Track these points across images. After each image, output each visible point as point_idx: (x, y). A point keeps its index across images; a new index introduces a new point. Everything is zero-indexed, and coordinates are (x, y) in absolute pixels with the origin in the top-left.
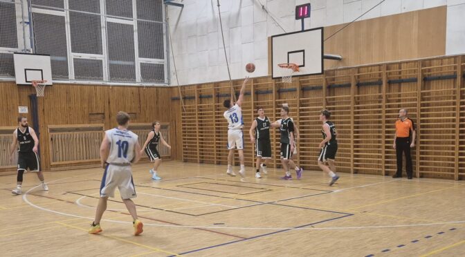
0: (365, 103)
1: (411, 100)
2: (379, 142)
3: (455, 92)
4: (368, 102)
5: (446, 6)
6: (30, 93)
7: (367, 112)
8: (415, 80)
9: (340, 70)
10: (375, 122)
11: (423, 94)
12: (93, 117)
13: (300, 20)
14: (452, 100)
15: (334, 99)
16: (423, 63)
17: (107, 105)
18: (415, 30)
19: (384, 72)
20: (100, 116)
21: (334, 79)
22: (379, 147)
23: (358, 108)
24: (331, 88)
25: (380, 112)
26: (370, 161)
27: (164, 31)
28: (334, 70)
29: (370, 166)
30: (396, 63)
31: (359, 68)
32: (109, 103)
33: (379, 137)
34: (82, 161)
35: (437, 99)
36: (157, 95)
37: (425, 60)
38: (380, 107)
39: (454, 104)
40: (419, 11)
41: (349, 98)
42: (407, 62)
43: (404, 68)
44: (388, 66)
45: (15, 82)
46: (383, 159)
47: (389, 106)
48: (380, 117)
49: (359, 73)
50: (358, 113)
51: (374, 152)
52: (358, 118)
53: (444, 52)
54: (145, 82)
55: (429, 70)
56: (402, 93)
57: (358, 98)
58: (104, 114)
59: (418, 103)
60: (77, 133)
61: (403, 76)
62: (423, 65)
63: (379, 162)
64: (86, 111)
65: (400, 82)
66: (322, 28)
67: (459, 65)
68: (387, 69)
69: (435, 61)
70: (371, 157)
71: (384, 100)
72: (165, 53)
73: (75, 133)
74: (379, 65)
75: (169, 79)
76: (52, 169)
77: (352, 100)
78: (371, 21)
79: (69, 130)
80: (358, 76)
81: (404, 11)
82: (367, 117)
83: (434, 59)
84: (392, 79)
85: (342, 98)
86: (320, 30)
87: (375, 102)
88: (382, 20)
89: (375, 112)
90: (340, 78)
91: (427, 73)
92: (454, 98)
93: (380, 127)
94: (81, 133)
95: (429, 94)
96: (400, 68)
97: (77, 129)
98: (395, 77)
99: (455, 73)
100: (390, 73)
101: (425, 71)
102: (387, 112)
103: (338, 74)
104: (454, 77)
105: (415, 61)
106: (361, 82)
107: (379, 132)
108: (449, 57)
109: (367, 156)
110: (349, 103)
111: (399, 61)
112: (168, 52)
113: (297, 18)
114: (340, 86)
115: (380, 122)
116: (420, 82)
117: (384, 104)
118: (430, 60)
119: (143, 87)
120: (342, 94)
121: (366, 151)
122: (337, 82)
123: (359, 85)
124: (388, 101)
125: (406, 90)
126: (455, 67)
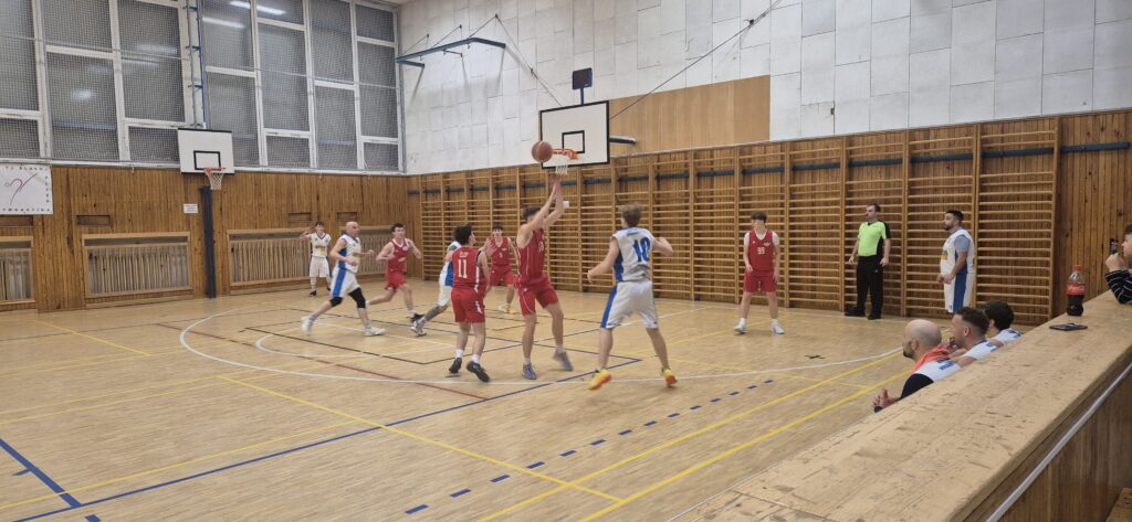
0: (667, 202)
1: (727, 199)
2: (687, 255)
3: (782, 190)
4: (672, 201)
5: (768, 77)
6: (201, 185)
7: (670, 215)
8: (731, 173)
9: (634, 157)
10: (680, 228)
11: (742, 192)
12: (293, 218)
13: (578, 91)
14: (779, 201)
15: (627, 197)
16: (742, 150)
17: (314, 201)
18: (730, 107)
19: (691, 161)
20: (305, 217)
21: (626, 170)
22: (687, 262)
23: (659, 209)
24: (623, 181)
25: (687, 214)
26: (674, 281)
27: (398, 100)
28: (626, 158)
29: (675, 288)
30: (707, 150)
31: (658, 155)
32: (318, 198)
33: (687, 248)
34: (277, 280)
35: (760, 198)
36: (388, 187)
37: (743, 146)
38: (687, 208)
39: (782, 205)
40: (735, 82)
41: (646, 196)
42: (721, 149)
43: (717, 156)
44: (697, 153)
45: (178, 169)
46: (692, 279)
47: (699, 207)
48: (687, 221)
49: (658, 161)
50: (659, 215)
51: (681, 268)
52: (659, 222)
53: (768, 136)
54: (370, 169)
55: (750, 160)
56: (714, 190)
57: (659, 195)
58: (310, 214)
59: (736, 203)
60: (271, 241)
61: (716, 167)
62: (742, 153)
63: (687, 282)
64: (284, 209)
65: (712, 174)
66: (607, 102)
67: (787, 153)
68: (695, 158)
69: (756, 148)
70: (677, 275)
71: (691, 198)
72: (399, 129)
73: (267, 240)
74: (685, 152)
75: (405, 166)
76: (232, 292)
77: (650, 198)
78: (673, 93)
79: (259, 237)
80: (658, 167)
81: (715, 81)
82: (670, 222)
83: (755, 145)
84: (702, 171)
85: (638, 196)
86: (605, 105)
87: (680, 201)
88: (688, 92)
89: (680, 215)
90: (635, 168)
91: (747, 164)
92: (782, 197)
93: (687, 235)
94: (276, 240)
95: (749, 191)
96: (712, 156)
97: (271, 236)
98: (705, 168)
99: (782, 164)
100: (699, 163)
101: (744, 161)
102: (695, 214)
103: (633, 163)
104: (781, 170)
105: (732, 148)
106: (662, 174)
107: (687, 241)
108: (775, 144)
109: (670, 274)
110: (647, 202)
111: (711, 147)
112: (403, 128)
113: (574, 88)
114: (634, 179)
115: (687, 228)
116: (737, 177)
117: (691, 203)
118: (751, 146)
119: (367, 176)
120: (638, 190)
121: (670, 268)
122: (630, 174)
123: (659, 178)
124: (698, 200)
125: (720, 186)
126: (782, 157)
